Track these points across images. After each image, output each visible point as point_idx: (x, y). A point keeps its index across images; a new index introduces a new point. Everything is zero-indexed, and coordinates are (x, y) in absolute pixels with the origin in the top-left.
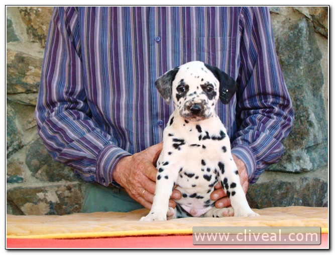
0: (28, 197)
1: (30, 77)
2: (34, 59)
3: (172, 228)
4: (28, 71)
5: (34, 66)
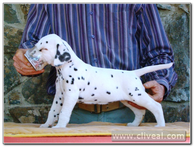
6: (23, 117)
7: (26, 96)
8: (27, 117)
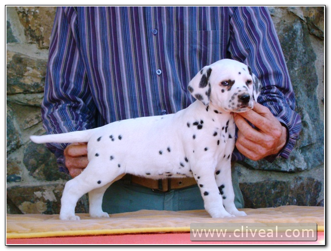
0: (25, 195)
1: (28, 77)
2: (31, 60)
3: (170, 226)
4: (26, 71)
5: (31, 67)
6: (26, 203)
7: (31, 167)
8: (33, 202)
